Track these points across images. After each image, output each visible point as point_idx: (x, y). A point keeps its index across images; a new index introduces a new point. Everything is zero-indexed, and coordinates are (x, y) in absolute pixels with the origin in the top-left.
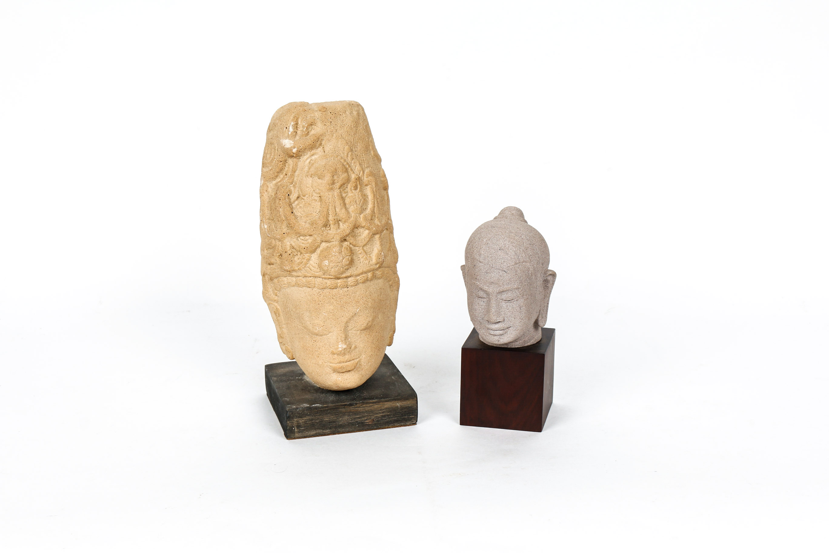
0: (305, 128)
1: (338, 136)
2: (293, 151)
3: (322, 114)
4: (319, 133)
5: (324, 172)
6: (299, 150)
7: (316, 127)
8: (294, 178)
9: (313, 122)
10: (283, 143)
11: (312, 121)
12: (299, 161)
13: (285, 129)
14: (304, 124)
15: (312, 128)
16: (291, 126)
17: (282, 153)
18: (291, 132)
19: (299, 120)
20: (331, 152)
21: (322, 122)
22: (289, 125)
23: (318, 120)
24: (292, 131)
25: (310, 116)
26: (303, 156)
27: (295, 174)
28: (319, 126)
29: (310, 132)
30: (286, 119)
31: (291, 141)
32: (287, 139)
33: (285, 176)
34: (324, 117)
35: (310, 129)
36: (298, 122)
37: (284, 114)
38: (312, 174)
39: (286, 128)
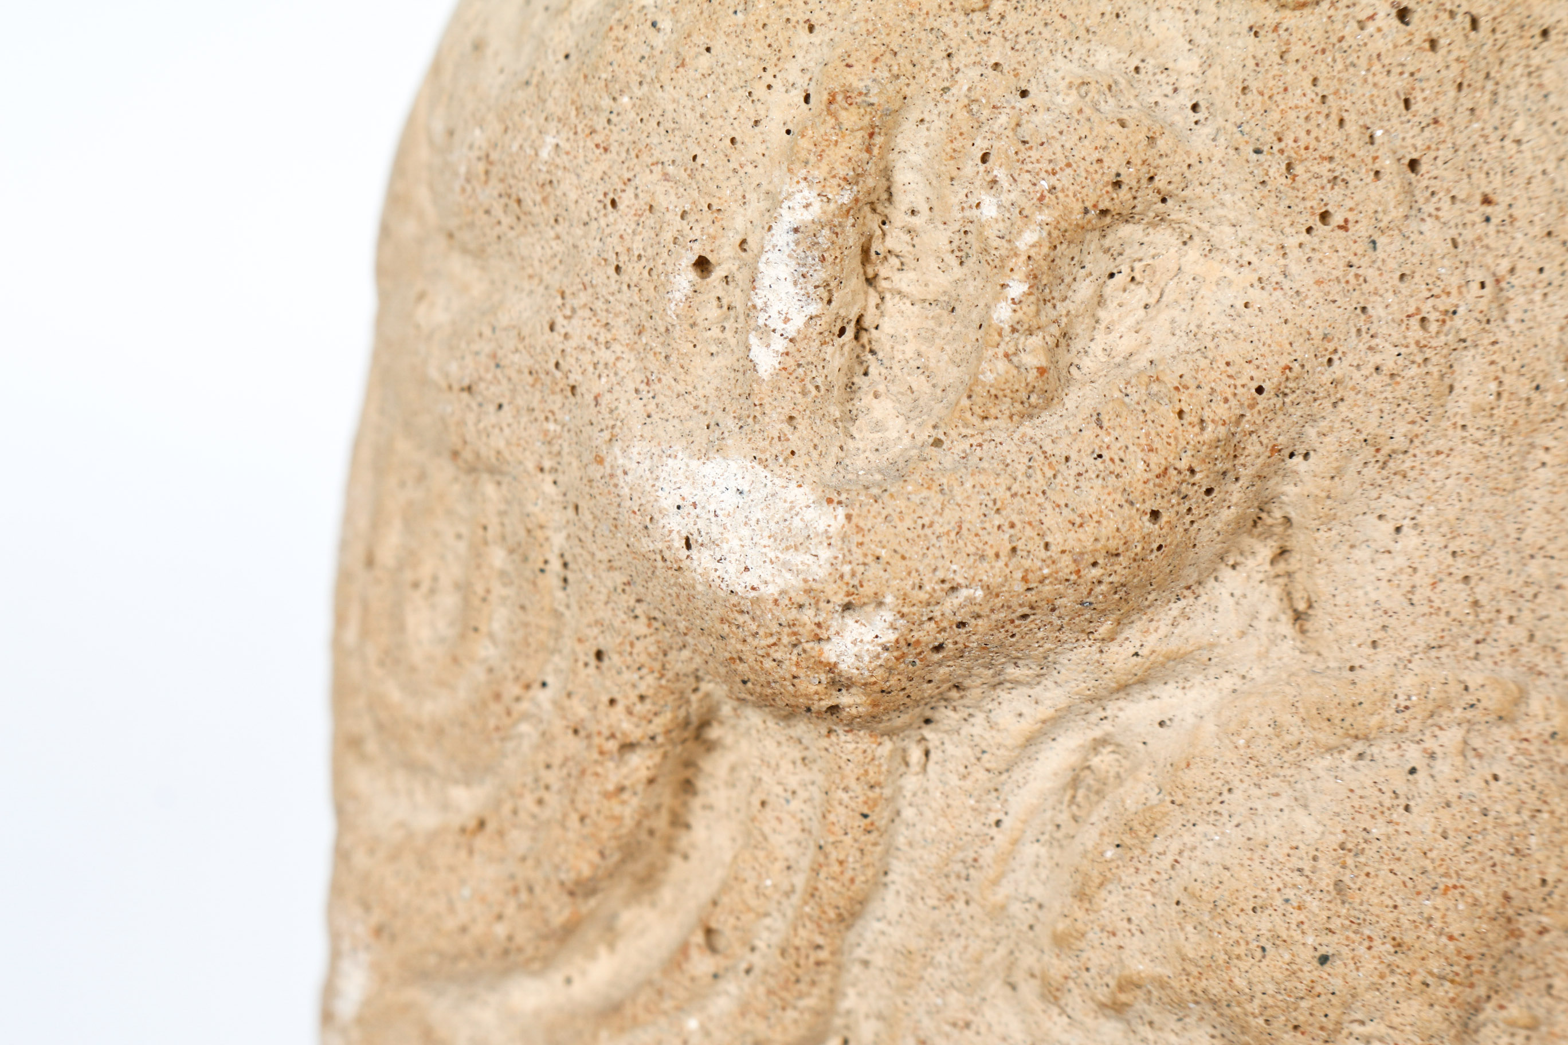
0: (1017, 288)
1: (1525, 389)
2: (830, 652)
3: (1268, 46)
4: (1229, 350)
5: (1335, 978)
6: (927, 634)
7: (1163, 238)
8: (834, 993)
9: (1129, 176)
10: (668, 502)
11: (1114, 163)
12: (915, 754)
13: (685, 278)
14: (990, 210)
15: (1106, 265)
16: (781, 236)
17: (640, 627)
18: (780, 344)
19: (901, 142)
20: (1420, 637)
21: (1276, 169)
22: (739, 222)
23: (1200, 140)
24: (798, 321)
25: (1072, 69)
26: (976, 692)
27: (852, 937)
28: (1224, 235)
29: (1080, 328)
30: (689, 120)
31: (801, 496)
32: (717, 448)
33: (702, 964)
34: (1303, 95)
35: (1084, 290)
36: (887, 173)
37: (658, 41)
38: (1129, 984)
39: (702, 265)
